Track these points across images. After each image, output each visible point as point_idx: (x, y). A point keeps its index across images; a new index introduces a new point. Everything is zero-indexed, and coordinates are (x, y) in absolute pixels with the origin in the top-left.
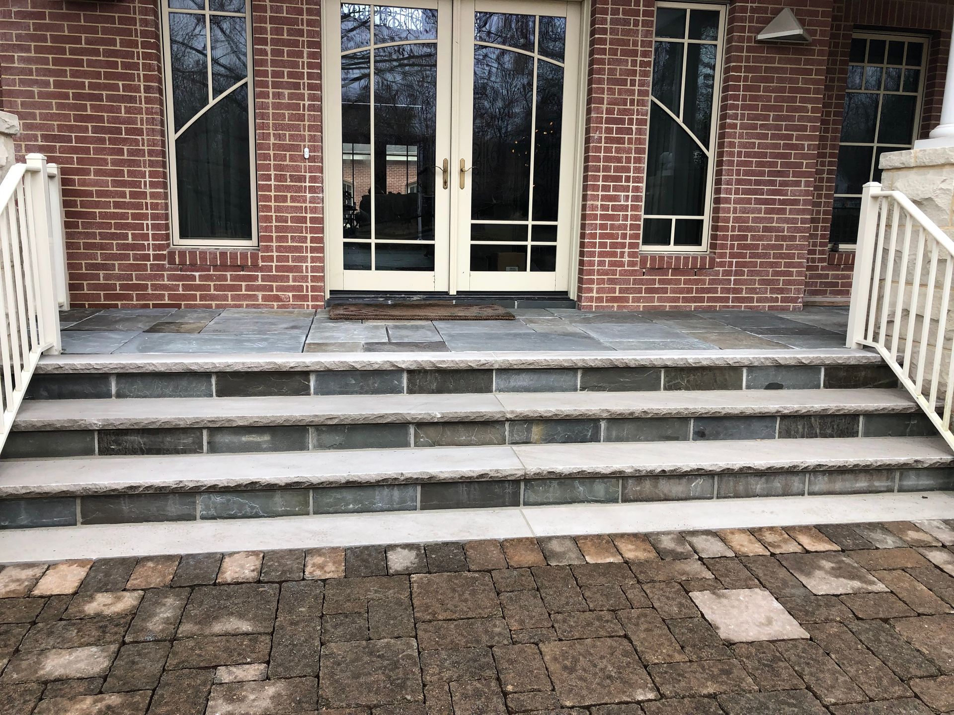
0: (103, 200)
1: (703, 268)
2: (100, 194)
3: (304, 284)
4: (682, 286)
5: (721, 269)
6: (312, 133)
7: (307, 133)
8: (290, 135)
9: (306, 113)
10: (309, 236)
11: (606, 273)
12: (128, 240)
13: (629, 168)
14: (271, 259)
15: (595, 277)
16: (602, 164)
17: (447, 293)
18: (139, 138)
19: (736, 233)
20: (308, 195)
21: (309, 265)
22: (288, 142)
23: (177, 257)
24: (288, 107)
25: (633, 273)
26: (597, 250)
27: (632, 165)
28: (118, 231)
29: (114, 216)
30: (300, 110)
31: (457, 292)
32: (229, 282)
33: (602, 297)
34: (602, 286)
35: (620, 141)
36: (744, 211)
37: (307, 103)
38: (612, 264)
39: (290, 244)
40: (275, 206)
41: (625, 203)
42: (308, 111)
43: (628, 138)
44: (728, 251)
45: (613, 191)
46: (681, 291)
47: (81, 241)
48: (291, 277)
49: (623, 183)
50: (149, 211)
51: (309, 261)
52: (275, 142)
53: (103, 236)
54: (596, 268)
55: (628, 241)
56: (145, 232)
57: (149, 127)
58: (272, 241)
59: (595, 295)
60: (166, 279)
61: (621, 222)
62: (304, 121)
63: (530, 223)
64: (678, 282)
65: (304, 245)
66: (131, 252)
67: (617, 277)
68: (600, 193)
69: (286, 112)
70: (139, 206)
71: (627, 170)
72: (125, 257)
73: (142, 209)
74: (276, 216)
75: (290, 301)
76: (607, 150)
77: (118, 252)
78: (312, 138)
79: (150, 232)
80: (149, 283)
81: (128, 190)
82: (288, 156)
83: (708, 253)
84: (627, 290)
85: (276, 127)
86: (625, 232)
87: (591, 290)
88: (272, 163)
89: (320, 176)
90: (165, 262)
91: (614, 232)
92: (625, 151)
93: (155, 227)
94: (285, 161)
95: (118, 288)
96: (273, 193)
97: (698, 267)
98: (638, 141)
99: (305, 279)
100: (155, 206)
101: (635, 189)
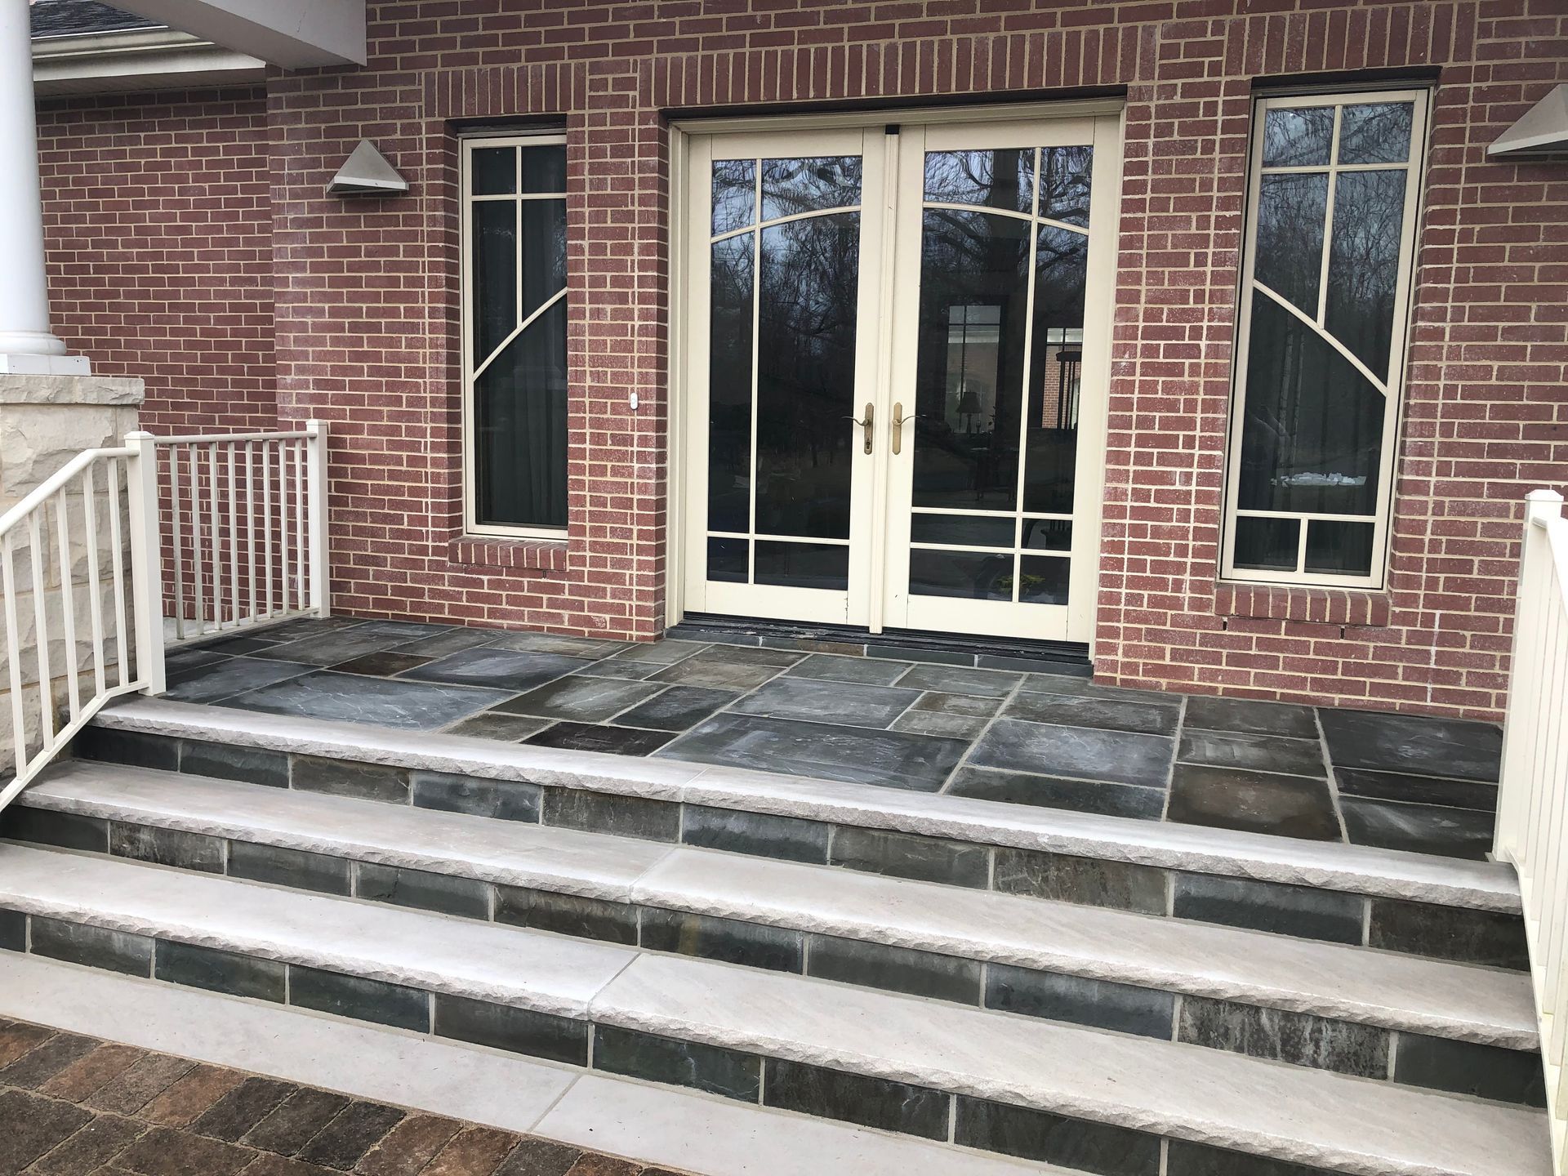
0: (377, 467)
2: (375, 459)
3: (627, 603)
4: (1311, 656)
5: (1405, 629)
6: (644, 370)
7: (636, 370)
8: (613, 374)
9: (636, 338)
10: (635, 528)
11: (1143, 618)
12: (403, 524)
13: (1193, 421)
14: (581, 561)
15: (1121, 625)
16: (1134, 414)
17: (866, 629)
18: (421, 381)
19: (1443, 556)
20: (636, 466)
21: (635, 573)
22: (609, 384)
23: (460, 552)
24: (611, 330)
25: (1200, 622)
26: (1125, 573)
27: (1199, 416)
28: (392, 512)
29: (388, 490)
30: (627, 335)
31: (884, 629)
32: (525, 593)
33: (1137, 665)
34: (1135, 642)
35: (1176, 370)
36: (1462, 509)
37: (637, 323)
38: (1155, 602)
39: (608, 539)
40: (590, 481)
41: (1184, 488)
42: (639, 335)
43: (1191, 365)
44: (1421, 592)
45: (1159, 464)
46: (1310, 666)
47: (350, 524)
48: (608, 590)
49: (1180, 450)
50: (429, 485)
51: (635, 568)
52: (593, 384)
53: (375, 518)
54: (1122, 607)
55: (1189, 560)
56: (424, 513)
57: (432, 365)
58: (584, 534)
59: (1120, 657)
60: (446, 583)
61: (1174, 523)
63: (1020, 515)
64: (1303, 647)
65: (629, 542)
66: (406, 542)
67: (1167, 627)
68: (1132, 468)
69: (609, 339)
70: (417, 477)
71: (1189, 424)
72: (399, 549)
73: (421, 482)
74: (591, 496)
75: (606, 627)
76: (1146, 387)
77: (391, 541)
78: (644, 378)
79: (430, 514)
80: (426, 587)
81: (405, 454)
82: (609, 405)
83: (1384, 591)
84: (1187, 655)
85: (594, 362)
86: (1184, 542)
87: (1112, 649)
88: (587, 416)
89: (652, 436)
90: (446, 559)
91: (1161, 541)
92: (1181, 388)
93: (437, 507)
94: (606, 413)
95: (390, 591)
96: (587, 463)
97: (1348, 620)
98: (1213, 370)
99: (627, 594)
100: (436, 478)
101: (1207, 461)
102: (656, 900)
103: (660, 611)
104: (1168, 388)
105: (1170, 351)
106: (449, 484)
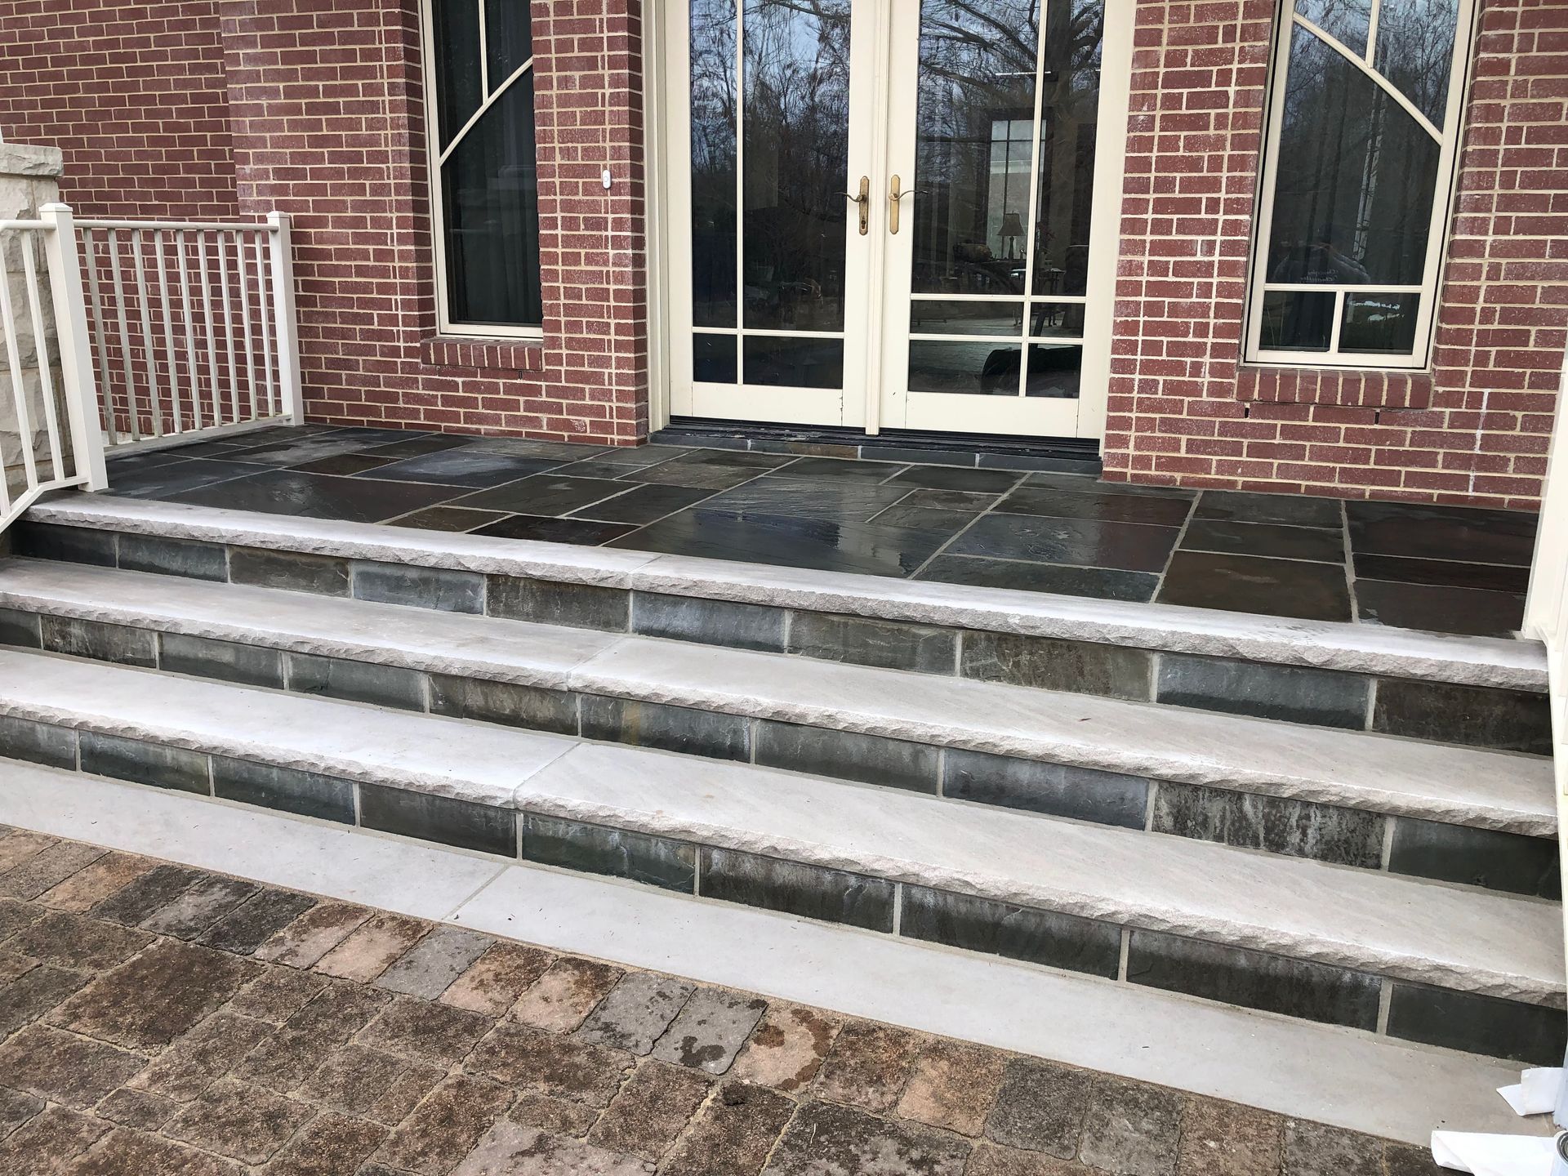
0: (343, 263)
1: (1395, 404)
2: (341, 254)
3: (607, 405)
4: (1341, 444)
5: (1448, 410)
6: (616, 144)
7: (608, 144)
8: (585, 150)
11: (1157, 407)
12: (373, 324)
13: (1218, 181)
14: (557, 359)
15: (1133, 415)
16: (1153, 175)
17: (862, 430)
18: (383, 166)
19: (1495, 326)
20: (611, 252)
21: (614, 371)
22: (580, 162)
23: (432, 352)
24: (583, 100)
25: (1219, 410)
26: (1139, 357)
27: (1224, 175)
28: (362, 311)
29: (356, 287)
30: (597, 105)
31: (881, 429)
32: (502, 396)
33: (1149, 458)
34: (1148, 434)
35: (1199, 122)
36: (1517, 272)
37: (608, 91)
38: (1170, 388)
39: (585, 335)
40: (563, 270)
41: (1206, 259)
42: (611, 105)
43: (1217, 115)
44: (1469, 369)
45: (1178, 232)
46: (1339, 455)
47: (320, 325)
48: (587, 390)
49: (1203, 216)
50: (398, 281)
51: (613, 366)
52: (563, 162)
53: (346, 318)
54: (1135, 395)
55: (1210, 340)
56: (394, 312)
57: (395, 148)
58: (559, 330)
59: (1131, 451)
60: (421, 387)
61: (1194, 299)
62: (604, 123)
63: (1028, 298)
64: (1333, 434)
65: (606, 337)
66: (377, 343)
67: (1184, 416)
68: (1148, 237)
69: (578, 110)
70: (384, 272)
71: (1214, 185)
72: (370, 351)
73: (389, 278)
74: (565, 288)
75: (586, 431)
76: (1167, 144)
77: (362, 343)
78: (617, 153)
79: (400, 313)
80: (400, 391)
81: (371, 248)
82: (580, 185)
83: (1427, 371)
84: (1205, 447)
85: (565, 137)
86: (1204, 320)
87: (1123, 442)
88: (558, 198)
89: (628, 219)
90: (419, 360)
91: (1179, 320)
92: (1206, 143)
93: (406, 305)
94: (577, 194)
95: (363, 397)
96: (560, 250)
97: (1383, 403)
98: (1242, 120)
99: (606, 395)
100: (404, 272)
101: (1232, 227)
102: (595, 687)
103: (642, 413)
104: (1191, 144)
105: (1195, 101)
106: (418, 279)
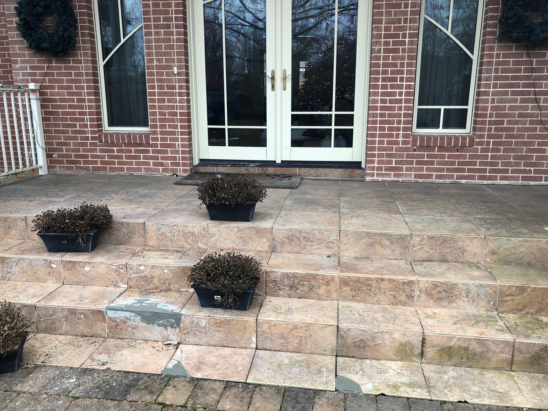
0: (63, 104)
1: (463, 146)
2: (62, 100)
3: (177, 156)
4: (446, 160)
5: (480, 147)
6: (179, 57)
7: (176, 57)
8: (166, 59)
9: (175, 44)
10: (179, 124)
11: (385, 149)
12: (77, 128)
13: (403, 71)
14: (157, 139)
15: (376, 152)
16: (381, 69)
17: (275, 162)
18: (80, 65)
19: (494, 119)
20: (178, 98)
21: (180, 143)
22: (164, 64)
23: (103, 138)
24: (164, 40)
25: (406, 149)
26: (378, 132)
27: (405, 69)
28: (72, 123)
29: (69, 113)
30: (171, 42)
31: (282, 161)
32: (133, 154)
33: (382, 167)
34: (382, 159)
35: (396, 51)
36: (500, 101)
37: (175, 37)
38: (389, 143)
39: (168, 130)
40: (158, 105)
41: (400, 98)
42: (176, 42)
43: (402, 48)
44: (486, 133)
45: (390, 89)
46: (446, 163)
47: (53, 129)
48: (169, 151)
49: (398, 83)
50: (87, 110)
51: (180, 141)
52: (157, 64)
53: (64, 126)
54: (377, 145)
55: (402, 126)
56: (86, 123)
57: (85, 58)
58: (157, 128)
59: (376, 165)
60: (98, 152)
61: (396, 112)
62: (174, 49)
63: (334, 113)
64: (444, 156)
65: (177, 130)
66: (79, 135)
67: (394, 152)
68: (380, 91)
69: (163, 44)
70: (81, 107)
71: (402, 72)
72: (76, 138)
73: (84, 109)
74: (159, 112)
75: (169, 166)
76: (386, 58)
77: (72, 135)
78: (179, 61)
79: (89, 123)
80: (89, 154)
81: (75, 98)
82: (165, 73)
83: (471, 134)
84: (400, 163)
85: (157, 54)
86: (400, 119)
87: (373, 162)
88: (156, 77)
89: (184, 85)
90: (97, 141)
91: (391, 119)
92: (399, 58)
93: (91, 120)
94: (163, 76)
95: (73, 157)
96: (156, 98)
97: (460, 145)
98: (410, 50)
99: (177, 152)
100: (90, 107)
101: (408, 87)
103: (191, 159)
104: (394, 58)
105: (395, 43)
106: (96, 110)
